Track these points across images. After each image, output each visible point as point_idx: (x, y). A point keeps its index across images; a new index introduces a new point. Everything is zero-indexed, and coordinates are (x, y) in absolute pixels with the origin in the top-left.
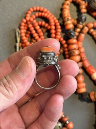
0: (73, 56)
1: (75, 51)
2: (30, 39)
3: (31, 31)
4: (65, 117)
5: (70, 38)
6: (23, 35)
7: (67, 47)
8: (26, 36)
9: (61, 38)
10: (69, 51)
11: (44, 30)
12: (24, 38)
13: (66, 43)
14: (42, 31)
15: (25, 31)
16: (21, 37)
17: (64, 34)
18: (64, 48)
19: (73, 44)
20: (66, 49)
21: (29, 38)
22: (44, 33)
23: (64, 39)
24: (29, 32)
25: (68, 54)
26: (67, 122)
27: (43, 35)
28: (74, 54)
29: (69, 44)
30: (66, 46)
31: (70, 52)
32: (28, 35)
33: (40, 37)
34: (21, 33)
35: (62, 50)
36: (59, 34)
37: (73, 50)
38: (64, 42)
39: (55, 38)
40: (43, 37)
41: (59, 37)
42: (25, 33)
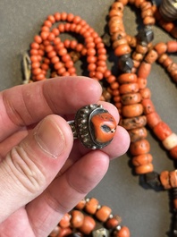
0: (129, 105)
1: (132, 96)
2: (49, 73)
3: (50, 59)
4: (115, 218)
6: (37, 65)
7: (119, 89)
8: (41, 68)
9: (106, 71)
10: (121, 95)
11: (76, 57)
12: (39, 71)
13: (117, 81)
14: (72, 58)
15: (40, 58)
16: (32, 70)
17: (112, 64)
18: (113, 90)
19: (128, 83)
20: (117, 93)
21: (46, 70)
22: (74, 63)
23: (113, 74)
24: (48, 61)
25: (120, 102)
26: (119, 228)
27: (74, 66)
28: (131, 102)
29: (121, 83)
30: (116, 85)
31: (124, 97)
32: (45, 66)
33: (67, 69)
34: (32, 62)
35: (108, 94)
36: (103, 63)
37: (128, 93)
38: (113, 78)
39: (96, 71)
40: (73, 70)
41: (103, 69)
42: (39, 61)
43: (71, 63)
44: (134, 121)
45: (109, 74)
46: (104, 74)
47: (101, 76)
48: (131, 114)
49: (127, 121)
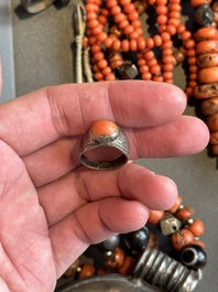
0: (208, 67)
1: (212, 56)
2: (107, 29)
3: (109, 9)
4: (186, 209)
5: (202, 26)
6: (93, 16)
7: (195, 48)
8: (97, 19)
9: (180, 25)
10: (197, 55)
11: (141, 8)
12: (96, 23)
13: (192, 38)
14: (137, 9)
15: (97, 8)
16: (87, 22)
17: (186, 18)
18: (187, 49)
19: (208, 39)
20: (193, 53)
21: (104, 25)
22: (140, 15)
23: (187, 29)
24: (106, 12)
25: (196, 64)
27: (138, 19)
28: (210, 63)
29: (198, 40)
30: (191, 43)
31: (202, 57)
32: (103, 19)
33: (130, 22)
34: (88, 12)
35: (180, 55)
36: (177, 15)
37: (207, 52)
38: (188, 34)
39: (167, 24)
40: (138, 23)
41: (176, 22)
42: (96, 12)
43: (136, 15)
44: (214, 88)
45: (183, 28)
46: (177, 28)
47: (173, 30)
48: (210, 79)
49: (205, 87)
